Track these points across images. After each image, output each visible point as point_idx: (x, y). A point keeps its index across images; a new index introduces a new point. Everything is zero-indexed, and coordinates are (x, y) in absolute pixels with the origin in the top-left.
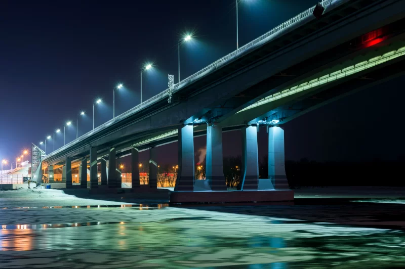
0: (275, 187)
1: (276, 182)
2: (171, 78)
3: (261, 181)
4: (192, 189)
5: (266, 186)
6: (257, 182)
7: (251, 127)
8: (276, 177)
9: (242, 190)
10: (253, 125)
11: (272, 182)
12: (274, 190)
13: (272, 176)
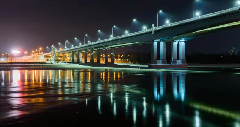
0: (182, 63)
1: (182, 61)
2: (153, 25)
3: (177, 61)
4: (156, 63)
5: (179, 63)
6: (176, 61)
7: (175, 42)
8: (183, 59)
9: (172, 64)
10: (176, 42)
11: (181, 61)
12: (182, 64)
13: (181, 59)
